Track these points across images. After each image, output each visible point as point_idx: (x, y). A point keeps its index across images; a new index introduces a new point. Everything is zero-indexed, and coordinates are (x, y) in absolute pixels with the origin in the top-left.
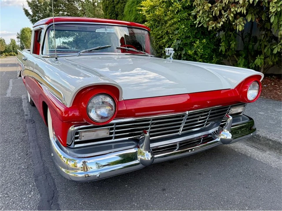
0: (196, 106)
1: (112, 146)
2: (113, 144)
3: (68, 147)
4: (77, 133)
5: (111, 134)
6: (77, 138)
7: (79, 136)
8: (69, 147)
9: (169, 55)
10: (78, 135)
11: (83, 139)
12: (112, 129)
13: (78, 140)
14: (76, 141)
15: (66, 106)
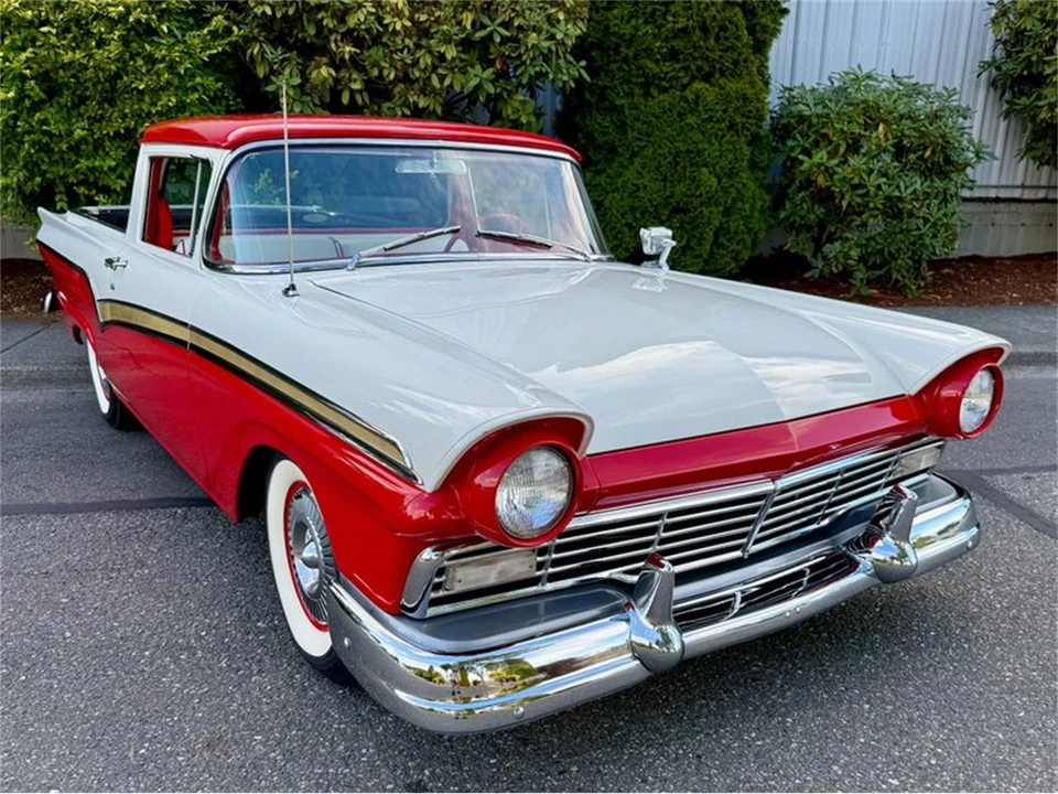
0: (797, 464)
1: (536, 606)
2: (542, 602)
3: (404, 615)
4: (441, 572)
5: (540, 566)
6: (438, 587)
7: (446, 581)
8: (411, 615)
9: (654, 251)
10: (444, 578)
11: (458, 588)
12: (543, 552)
13: (441, 593)
14: (433, 595)
15: (421, 487)
